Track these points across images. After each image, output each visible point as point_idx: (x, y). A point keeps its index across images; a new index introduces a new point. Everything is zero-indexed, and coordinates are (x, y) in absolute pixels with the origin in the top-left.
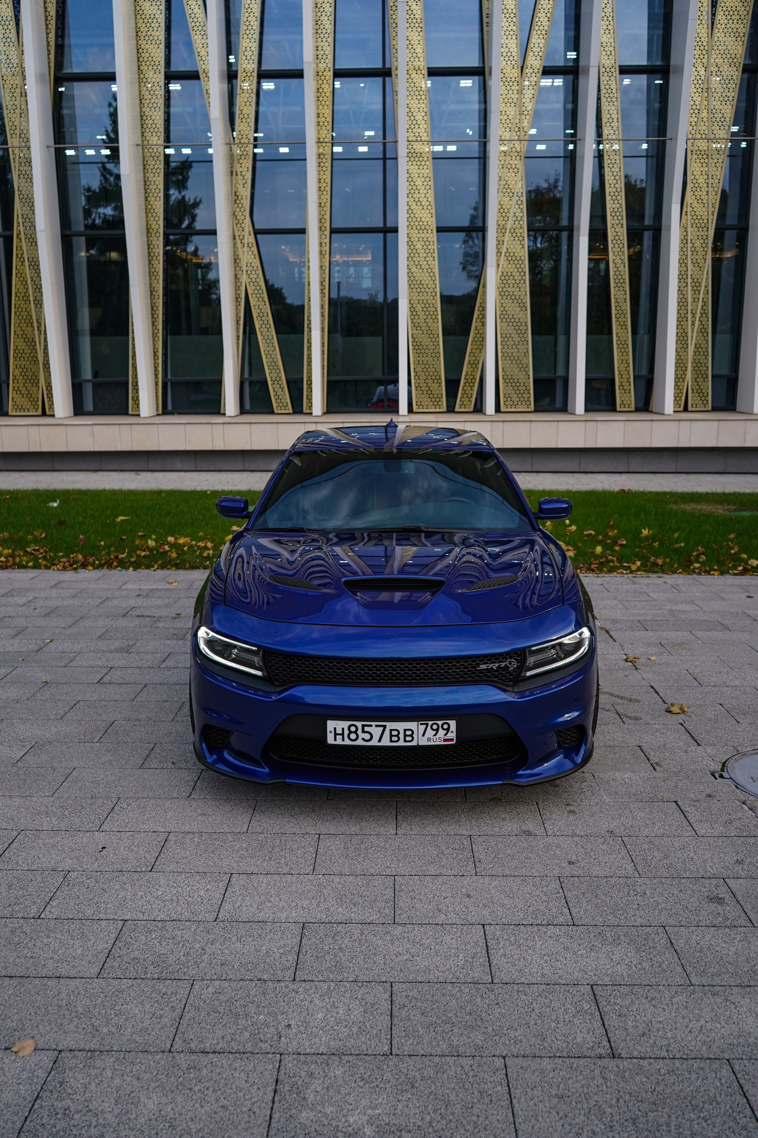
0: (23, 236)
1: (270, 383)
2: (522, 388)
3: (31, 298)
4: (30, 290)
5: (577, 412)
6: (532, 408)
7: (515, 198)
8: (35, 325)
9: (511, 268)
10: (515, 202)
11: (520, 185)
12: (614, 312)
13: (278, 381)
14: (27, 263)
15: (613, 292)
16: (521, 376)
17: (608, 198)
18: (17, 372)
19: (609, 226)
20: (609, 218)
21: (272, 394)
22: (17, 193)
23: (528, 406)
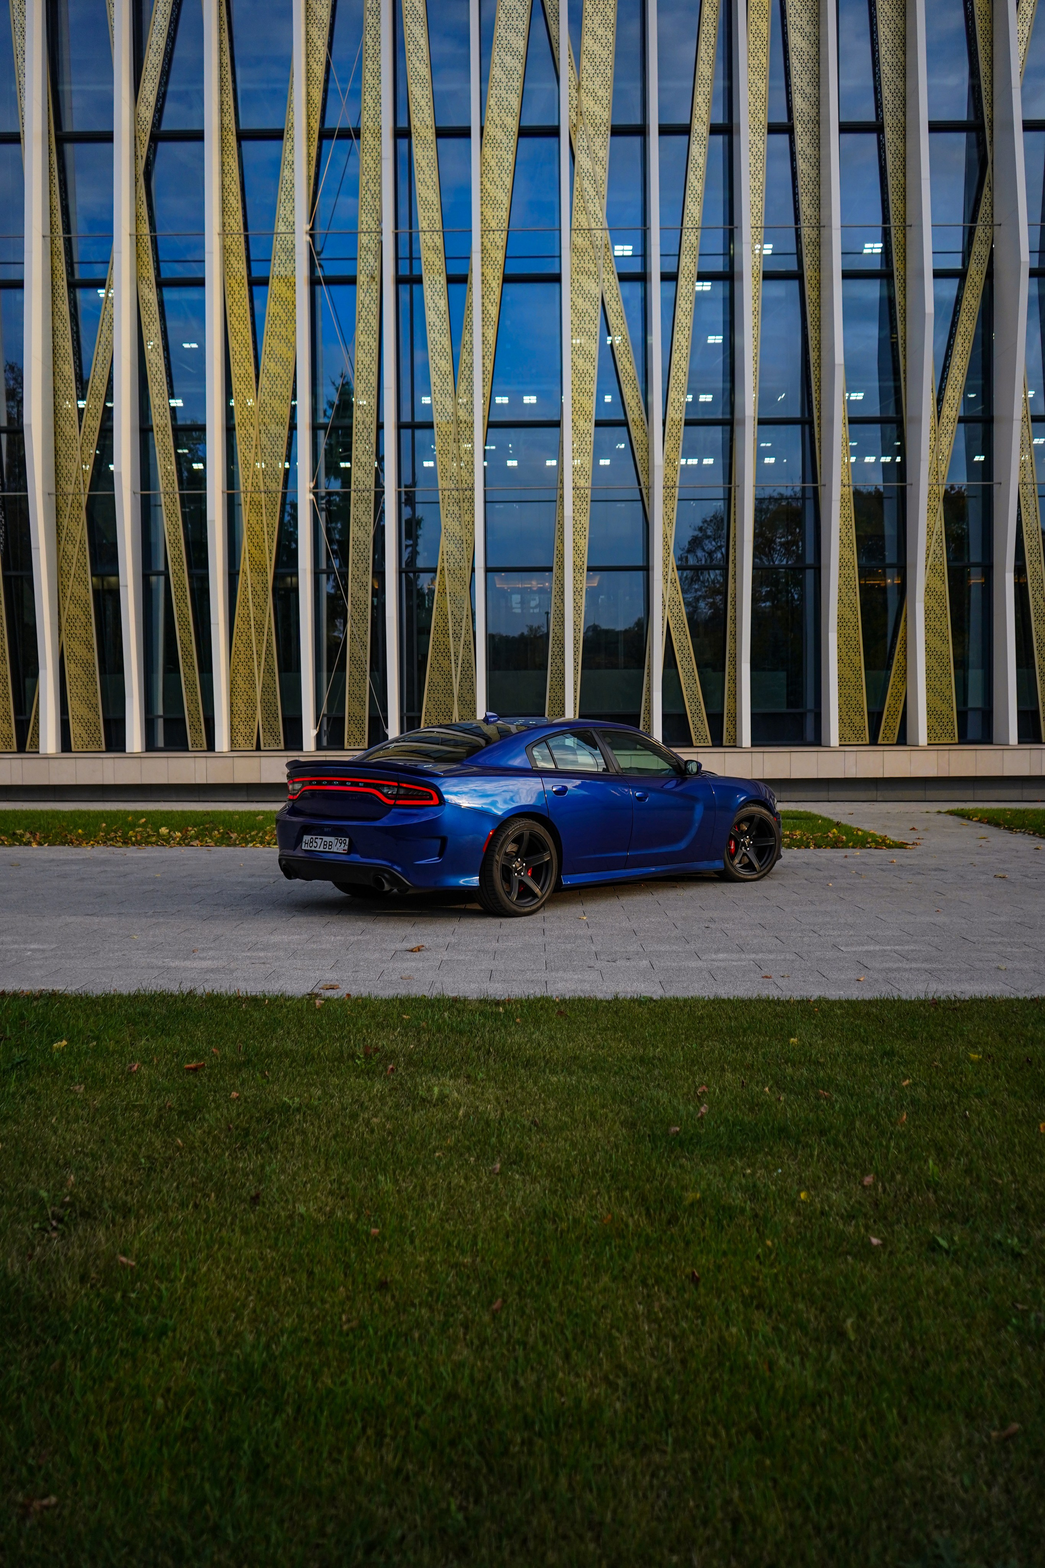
0: (446, 572)
1: (689, 715)
2: (945, 720)
3: (451, 632)
4: (450, 624)
5: (1011, 743)
6: (957, 740)
7: (935, 537)
8: (453, 658)
9: (933, 603)
10: (934, 541)
11: (938, 524)
12: (1035, 645)
13: (697, 713)
14: (448, 598)
15: (1033, 626)
16: (944, 708)
17: (1025, 537)
18: (430, 706)
19: (1027, 563)
20: (1027, 555)
21: (691, 726)
22: (443, 531)
23: (952, 738)
